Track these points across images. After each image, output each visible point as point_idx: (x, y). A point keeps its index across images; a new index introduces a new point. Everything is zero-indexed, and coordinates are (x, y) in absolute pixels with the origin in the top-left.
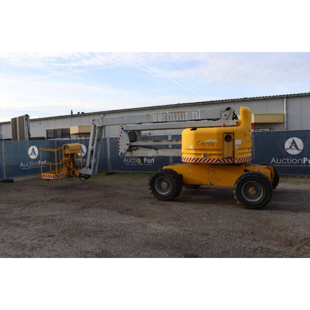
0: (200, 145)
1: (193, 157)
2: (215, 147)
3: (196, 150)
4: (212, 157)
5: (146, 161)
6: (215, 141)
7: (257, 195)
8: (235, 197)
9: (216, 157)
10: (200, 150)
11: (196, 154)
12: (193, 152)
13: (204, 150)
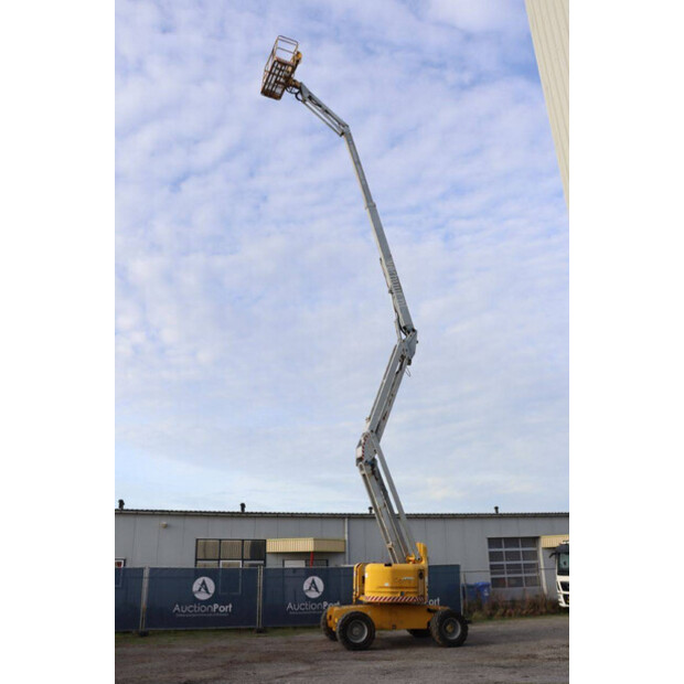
0: (397, 583)
1: (389, 596)
2: (412, 585)
3: (392, 587)
4: (409, 596)
5: (217, 610)
6: (412, 578)
7: (454, 632)
8: (437, 638)
9: (413, 596)
10: (397, 588)
11: (392, 593)
12: (389, 590)
13: (400, 588)
